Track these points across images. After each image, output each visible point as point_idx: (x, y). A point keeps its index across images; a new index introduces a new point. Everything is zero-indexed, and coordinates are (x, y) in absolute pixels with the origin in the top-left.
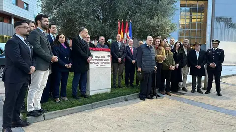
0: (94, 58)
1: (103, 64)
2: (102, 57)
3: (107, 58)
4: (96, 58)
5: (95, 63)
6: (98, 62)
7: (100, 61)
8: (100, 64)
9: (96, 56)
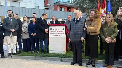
0: (52, 30)
1: (59, 34)
2: (58, 30)
3: (62, 30)
4: (54, 31)
5: (53, 33)
6: (55, 33)
7: (56, 33)
8: (56, 34)
9: (54, 29)
